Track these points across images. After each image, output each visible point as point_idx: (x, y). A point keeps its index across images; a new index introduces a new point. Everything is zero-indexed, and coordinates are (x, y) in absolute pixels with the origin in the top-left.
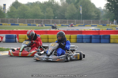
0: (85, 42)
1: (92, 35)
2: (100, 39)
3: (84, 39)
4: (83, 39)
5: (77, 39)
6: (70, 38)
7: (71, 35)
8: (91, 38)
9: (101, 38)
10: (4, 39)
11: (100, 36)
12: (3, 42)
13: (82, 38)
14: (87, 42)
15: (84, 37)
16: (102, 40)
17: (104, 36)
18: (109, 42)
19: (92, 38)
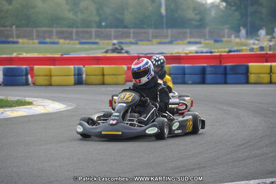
0: (190, 82)
1: (205, 65)
2: (225, 74)
3: (187, 76)
4: (184, 74)
8: (203, 71)
9: (228, 71)
11: (226, 66)
13: (183, 72)
14: (194, 83)
15: (187, 71)
16: (230, 77)
17: (233, 68)
18: (247, 82)
19: (208, 73)
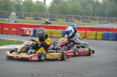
0: (111, 40)
4: (109, 36)
5: (103, 36)
6: (96, 35)
7: (97, 32)
10: (32, 33)
12: (31, 36)
14: (113, 40)
15: (110, 35)
